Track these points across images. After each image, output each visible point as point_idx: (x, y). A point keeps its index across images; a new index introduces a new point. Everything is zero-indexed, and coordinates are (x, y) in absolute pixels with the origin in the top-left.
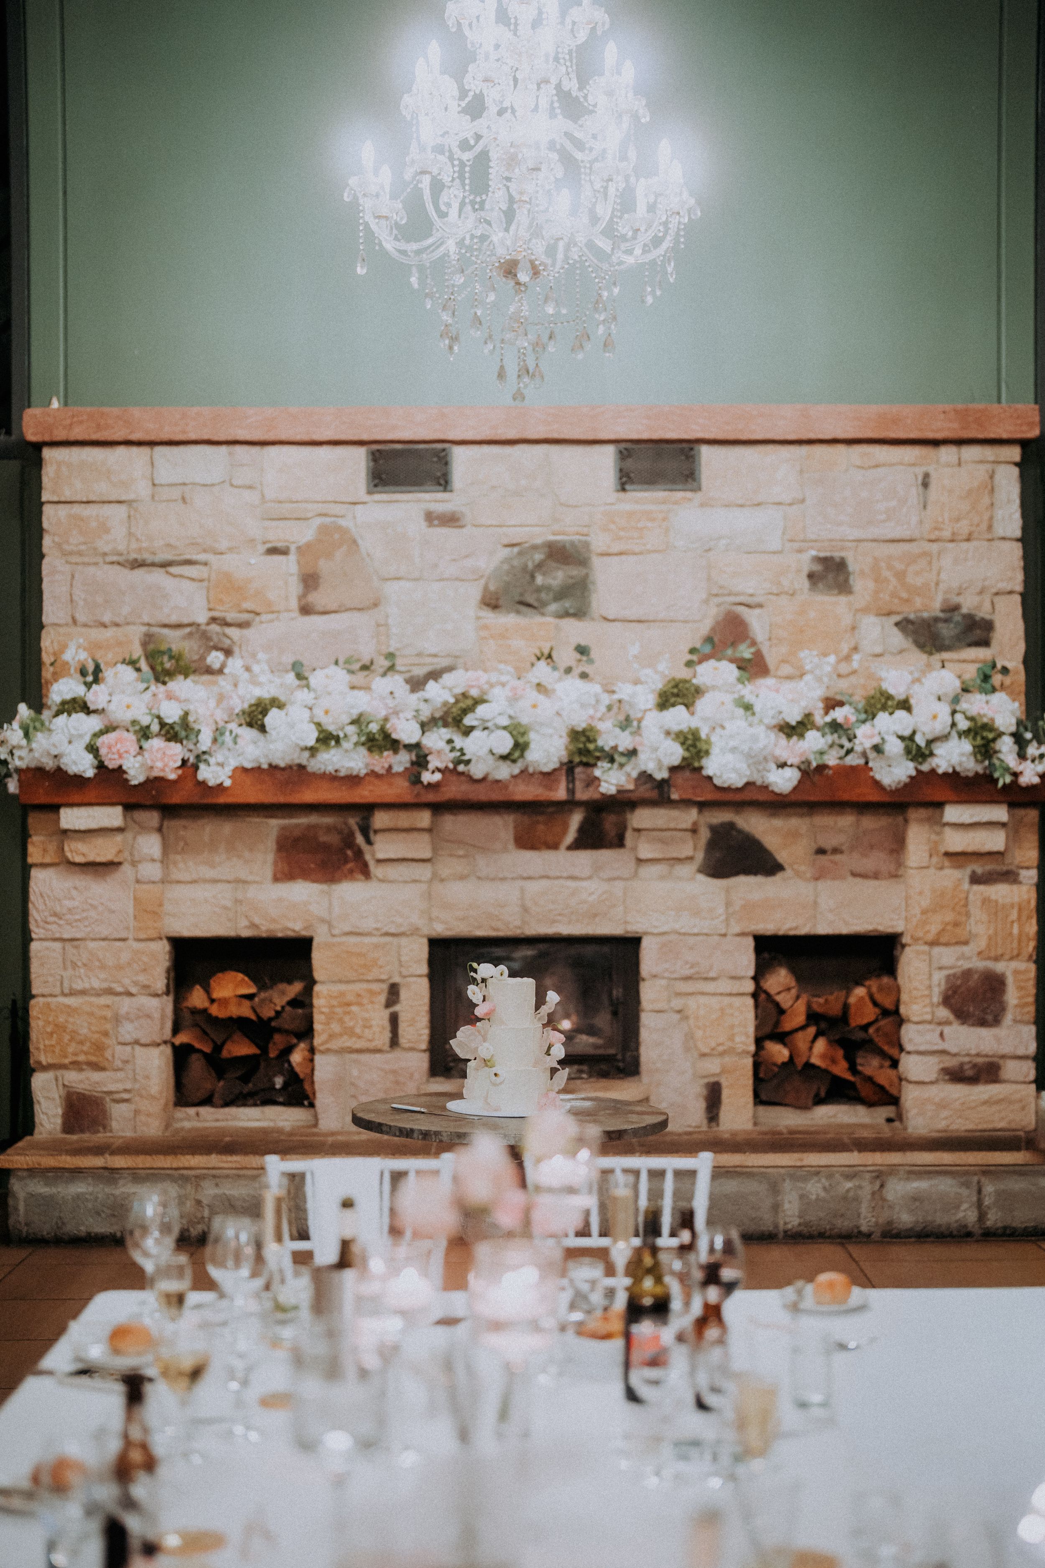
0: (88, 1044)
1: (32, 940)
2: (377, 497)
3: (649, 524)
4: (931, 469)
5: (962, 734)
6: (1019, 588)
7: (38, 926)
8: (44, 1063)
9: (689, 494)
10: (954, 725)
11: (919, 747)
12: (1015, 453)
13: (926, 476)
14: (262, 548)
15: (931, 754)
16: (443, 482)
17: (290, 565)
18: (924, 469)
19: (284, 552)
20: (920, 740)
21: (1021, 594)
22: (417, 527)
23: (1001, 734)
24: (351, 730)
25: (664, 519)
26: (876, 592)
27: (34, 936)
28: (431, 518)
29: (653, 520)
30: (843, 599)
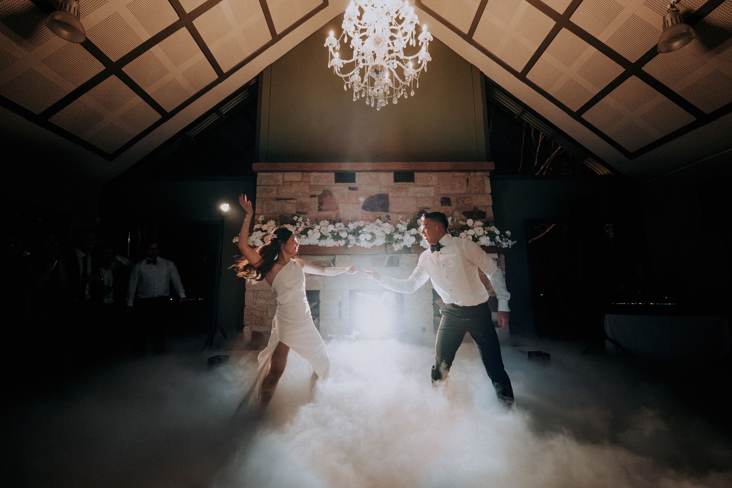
0: (259, 318)
1: (246, 291)
2: (338, 184)
3: (402, 190)
4: (469, 177)
5: (487, 235)
6: (491, 204)
7: (247, 287)
8: (247, 324)
9: (412, 183)
10: (484, 233)
11: (475, 238)
12: (488, 174)
13: (468, 179)
14: (309, 196)
15: (479, 240)
16: (354, 181)
17: (316, 199)
18: (467, 177)
19: (315, 196)
20: (476, 236)
21: (492, 206)
22: (347, 190)
23: (497, 235)
24: (329, 234)
25: (406, 189)
26: (458, 205)
27: (246, 290)
28: (350, 189)
29: (403, 189)
30: (449, 207)
